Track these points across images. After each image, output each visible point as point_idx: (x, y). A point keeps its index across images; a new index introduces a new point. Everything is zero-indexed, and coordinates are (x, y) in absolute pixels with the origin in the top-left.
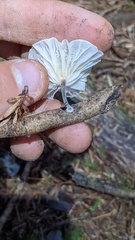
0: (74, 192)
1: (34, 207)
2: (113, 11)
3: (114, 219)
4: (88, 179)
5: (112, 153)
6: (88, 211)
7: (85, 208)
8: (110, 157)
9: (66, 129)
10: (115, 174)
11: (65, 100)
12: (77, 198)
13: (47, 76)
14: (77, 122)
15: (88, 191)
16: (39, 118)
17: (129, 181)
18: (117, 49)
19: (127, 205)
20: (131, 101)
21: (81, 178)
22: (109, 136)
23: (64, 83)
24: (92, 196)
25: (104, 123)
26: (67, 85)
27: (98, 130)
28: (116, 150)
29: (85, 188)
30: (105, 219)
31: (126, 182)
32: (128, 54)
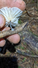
0: (18, 56)
1: (6, 61)
2: (28, 3)
3: (29, 63)
4: (22, 52)
5: (29, 44)
6: (22, 61)
7: (21, 60)
8: (28, 46)
9: (12, 36)
10: (30, 50)
11: (11, 27)
12: (19, 58)
13: (5, 19)
14: (15, 34)
15: (22, 56)
16: (3, 33)
17: (33, 52)
18: (29, 14)
19: (33, 59)
20: (34, 29)
21: (19, 52)
22: (27, 39)
23: (10, 21)
24: (23, 57)
25: (26, 36)
26: (12, 22)
27: (24, 38)
28: (29, 43)
29: (21, 55)
30: (27, 63)
31: (32, 52)
32: (33, 16)
